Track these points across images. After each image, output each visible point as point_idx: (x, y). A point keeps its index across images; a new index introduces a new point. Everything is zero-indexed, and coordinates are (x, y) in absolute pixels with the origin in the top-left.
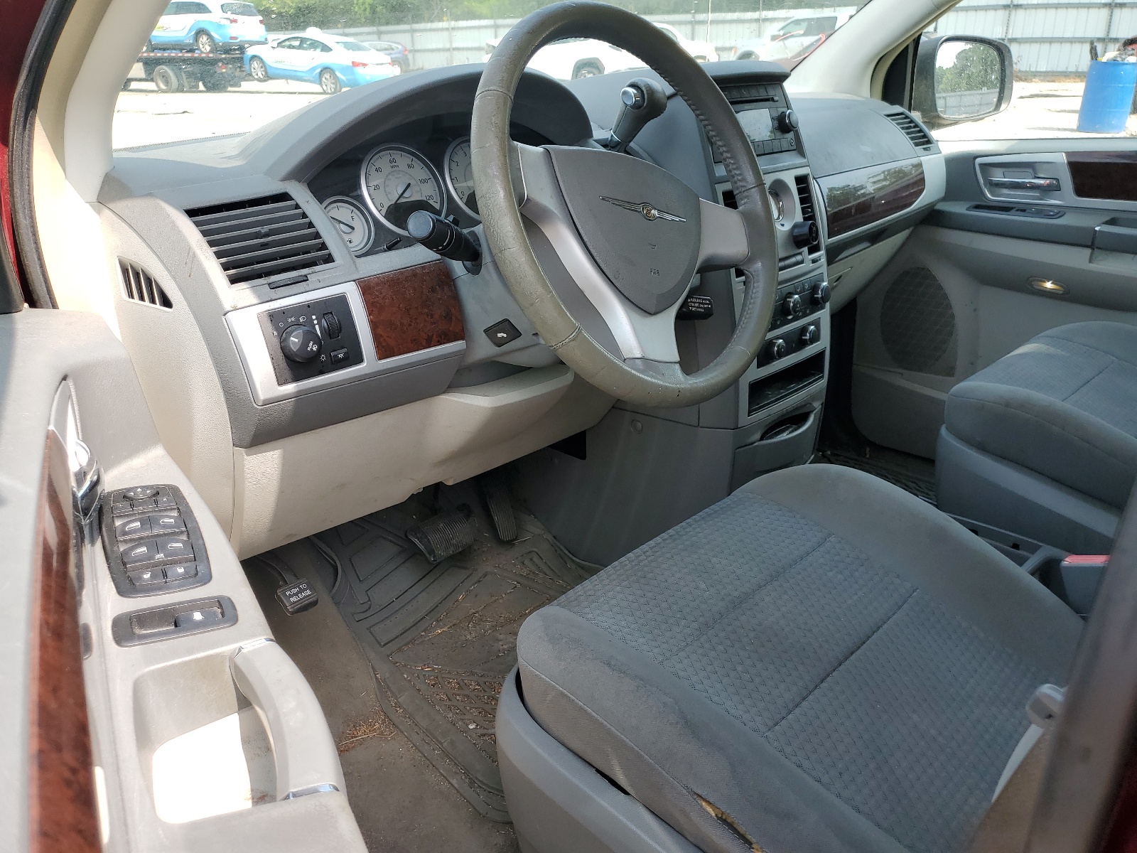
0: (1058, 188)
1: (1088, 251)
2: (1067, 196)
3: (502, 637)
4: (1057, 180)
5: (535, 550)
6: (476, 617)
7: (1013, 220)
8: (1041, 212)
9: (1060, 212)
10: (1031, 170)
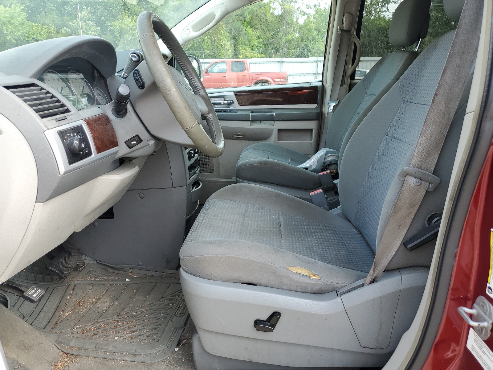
0: (233, 103)
1: (249, 122)
2: (236, 106)
3: (99, 306)
4: (232, 100)
5: (91, 269)
6: (81, 303)
7: (223, 114)
8: (230, 111)
9: (236, 111)
10: (223, 98)
